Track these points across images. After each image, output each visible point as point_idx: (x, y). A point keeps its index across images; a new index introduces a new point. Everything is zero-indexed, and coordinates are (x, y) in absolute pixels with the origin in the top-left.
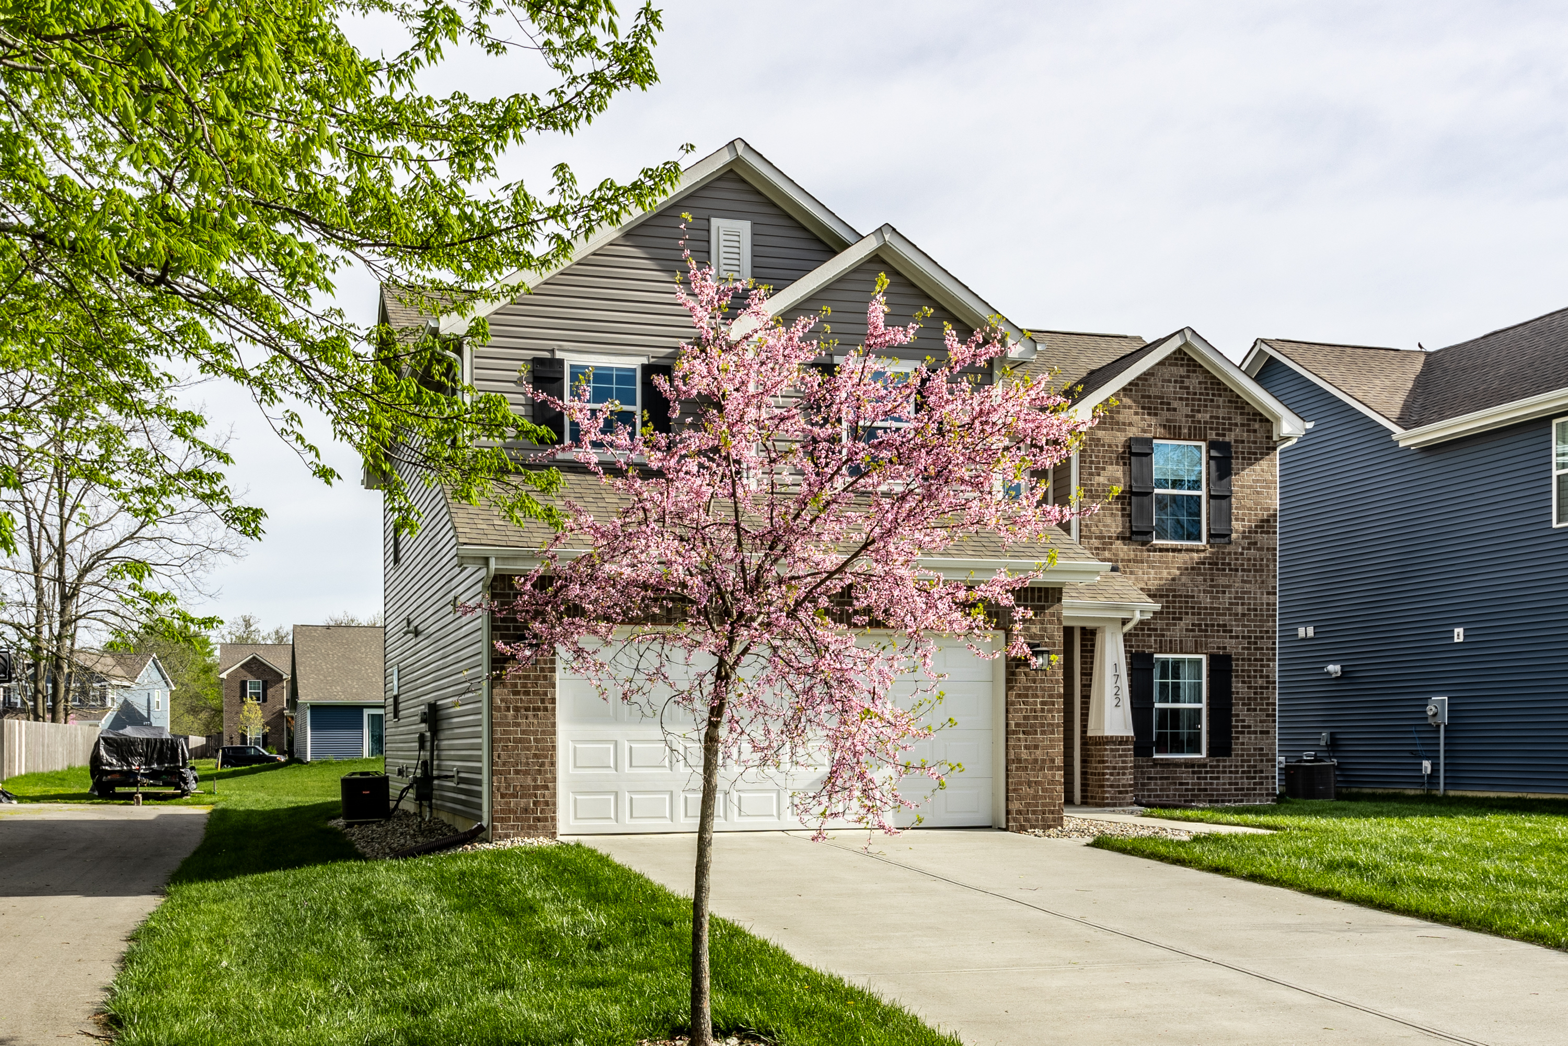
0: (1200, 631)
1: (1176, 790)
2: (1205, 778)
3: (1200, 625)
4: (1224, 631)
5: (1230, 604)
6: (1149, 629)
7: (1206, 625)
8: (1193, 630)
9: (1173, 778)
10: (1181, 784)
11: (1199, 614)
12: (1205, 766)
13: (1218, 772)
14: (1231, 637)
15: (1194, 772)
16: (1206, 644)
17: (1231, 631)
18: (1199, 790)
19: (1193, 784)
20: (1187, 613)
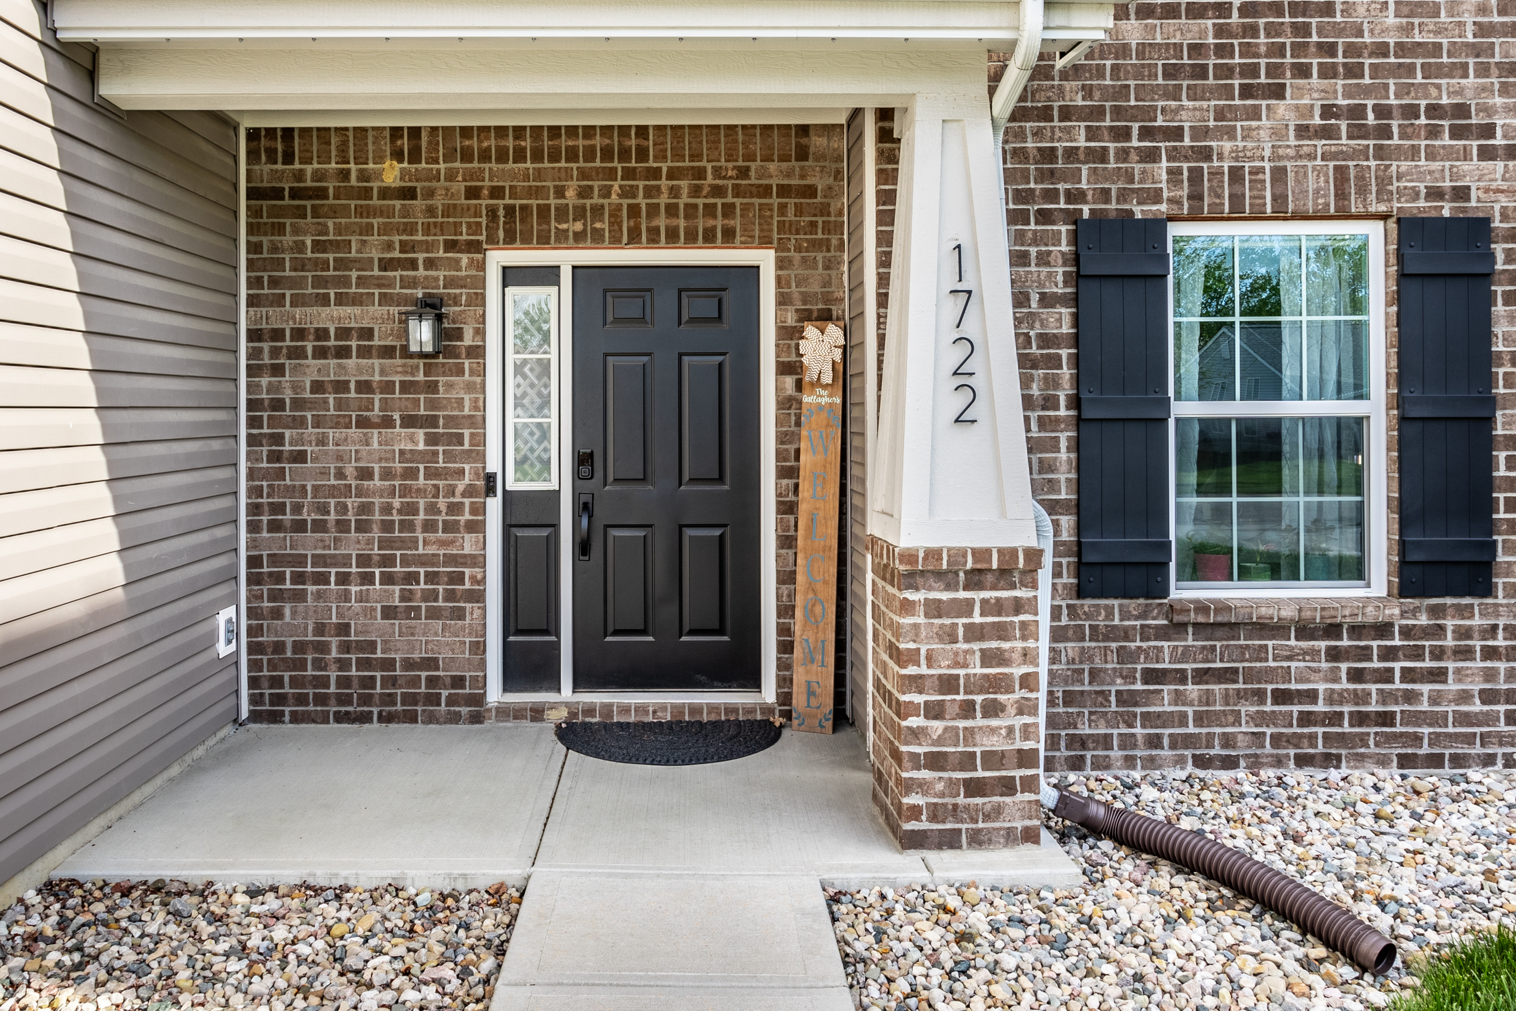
0: (1359, 132)
1: (1261, 718)
2: (1386, 676)
3: (1358, 112)
4: (1457, 132)
5: (1482, 30)
6: (1146, 133)
7: (1382, 112)
8: (1327, 133)
9: (1250, 676)
10: (1282, 697)
11: (1353, 71)
12: (1383, 629)
13: (1438, 654)
14: (1487, 154)
15: (1334, 655)
16: (1383, 181)
17: (1488, 131)
18: (1360, 719)
19: (1331, 698)
20: (1303, 71)
